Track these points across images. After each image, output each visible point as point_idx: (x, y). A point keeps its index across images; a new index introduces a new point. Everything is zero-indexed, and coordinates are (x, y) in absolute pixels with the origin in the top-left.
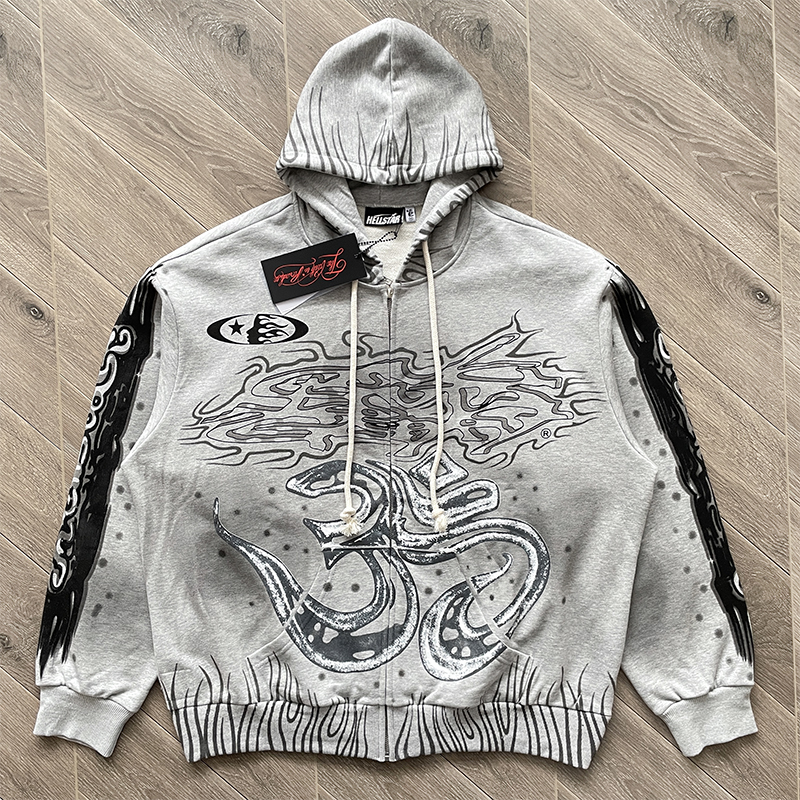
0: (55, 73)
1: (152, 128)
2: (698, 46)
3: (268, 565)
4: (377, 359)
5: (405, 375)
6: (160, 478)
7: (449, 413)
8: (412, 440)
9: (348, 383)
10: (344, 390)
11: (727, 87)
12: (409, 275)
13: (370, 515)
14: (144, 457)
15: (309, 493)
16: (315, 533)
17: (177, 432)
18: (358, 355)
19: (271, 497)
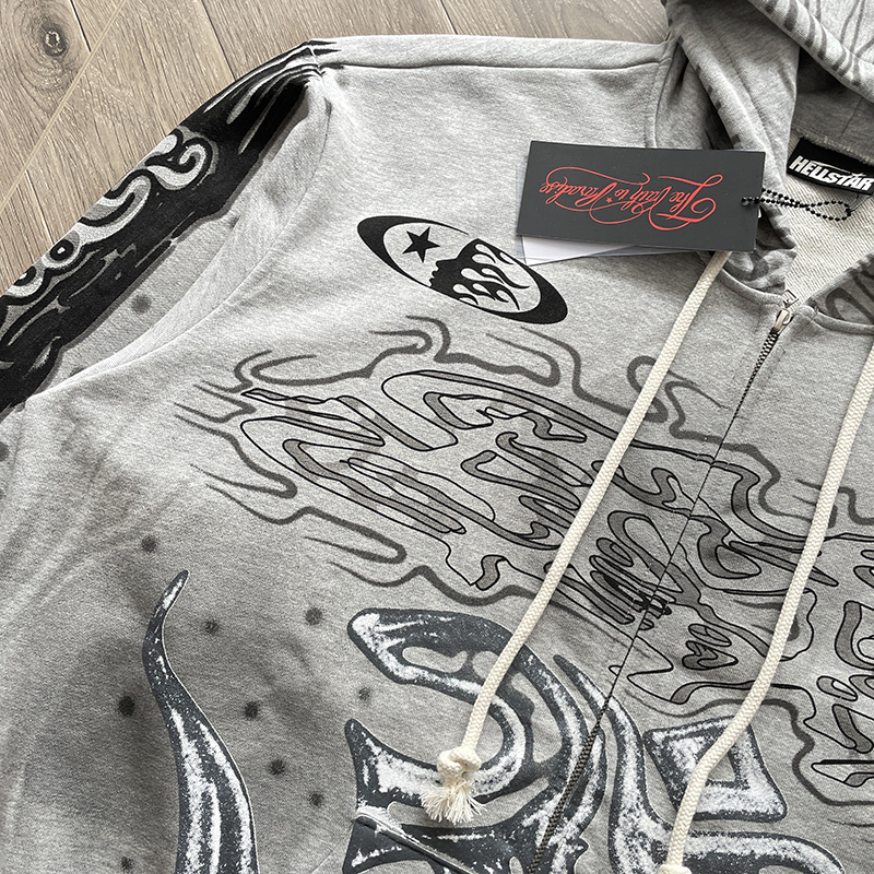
3: (213, 790)
4: (686, 445)
5: (734, 508)
6: (91, 465)
7: (800, 644)
8: (684, 663)
9: (597, 465)
10: (580, 475)
12: (840, 304)
13: (505, 791)
14: (85, 405)
15: (391, 663)
16: (358, 768)
17: (182, 389)
18: (648, 417)
19: (304, 631)
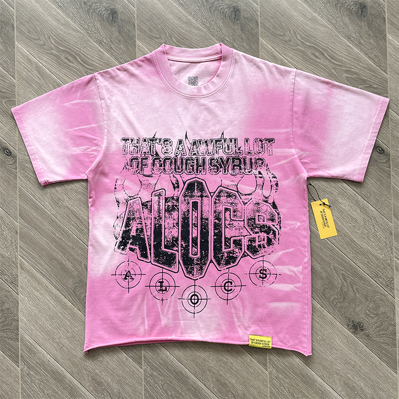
0: (21, 32)
1: (68, 60)
2: (347, 20)
11: (362, 42)
